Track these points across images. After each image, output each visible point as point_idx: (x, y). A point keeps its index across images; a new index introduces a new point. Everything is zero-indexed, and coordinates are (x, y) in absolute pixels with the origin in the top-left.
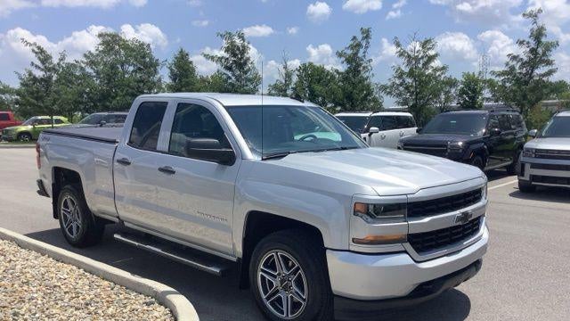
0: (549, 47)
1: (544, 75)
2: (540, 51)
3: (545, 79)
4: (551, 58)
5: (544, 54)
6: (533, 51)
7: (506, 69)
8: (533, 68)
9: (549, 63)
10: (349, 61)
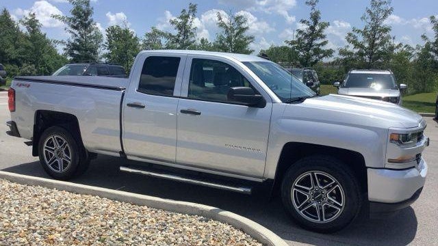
0: (323, 26)
1: (319, 45)
2: (317, 28)
3: (321, 47)
4: (323, 34)
5: (320, 31)
6: (312, 28)
7: (295, 39)
8: (312, 40)
9: (323, 37)
10: (180, 27)
